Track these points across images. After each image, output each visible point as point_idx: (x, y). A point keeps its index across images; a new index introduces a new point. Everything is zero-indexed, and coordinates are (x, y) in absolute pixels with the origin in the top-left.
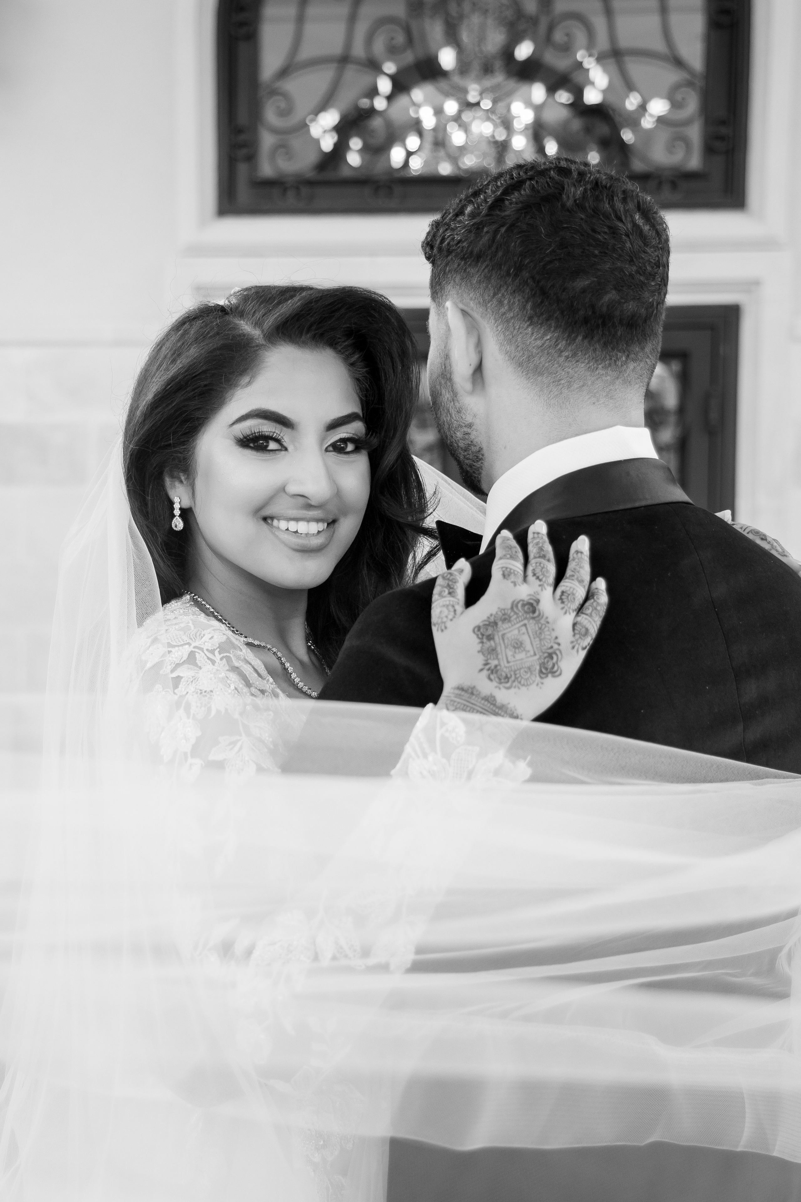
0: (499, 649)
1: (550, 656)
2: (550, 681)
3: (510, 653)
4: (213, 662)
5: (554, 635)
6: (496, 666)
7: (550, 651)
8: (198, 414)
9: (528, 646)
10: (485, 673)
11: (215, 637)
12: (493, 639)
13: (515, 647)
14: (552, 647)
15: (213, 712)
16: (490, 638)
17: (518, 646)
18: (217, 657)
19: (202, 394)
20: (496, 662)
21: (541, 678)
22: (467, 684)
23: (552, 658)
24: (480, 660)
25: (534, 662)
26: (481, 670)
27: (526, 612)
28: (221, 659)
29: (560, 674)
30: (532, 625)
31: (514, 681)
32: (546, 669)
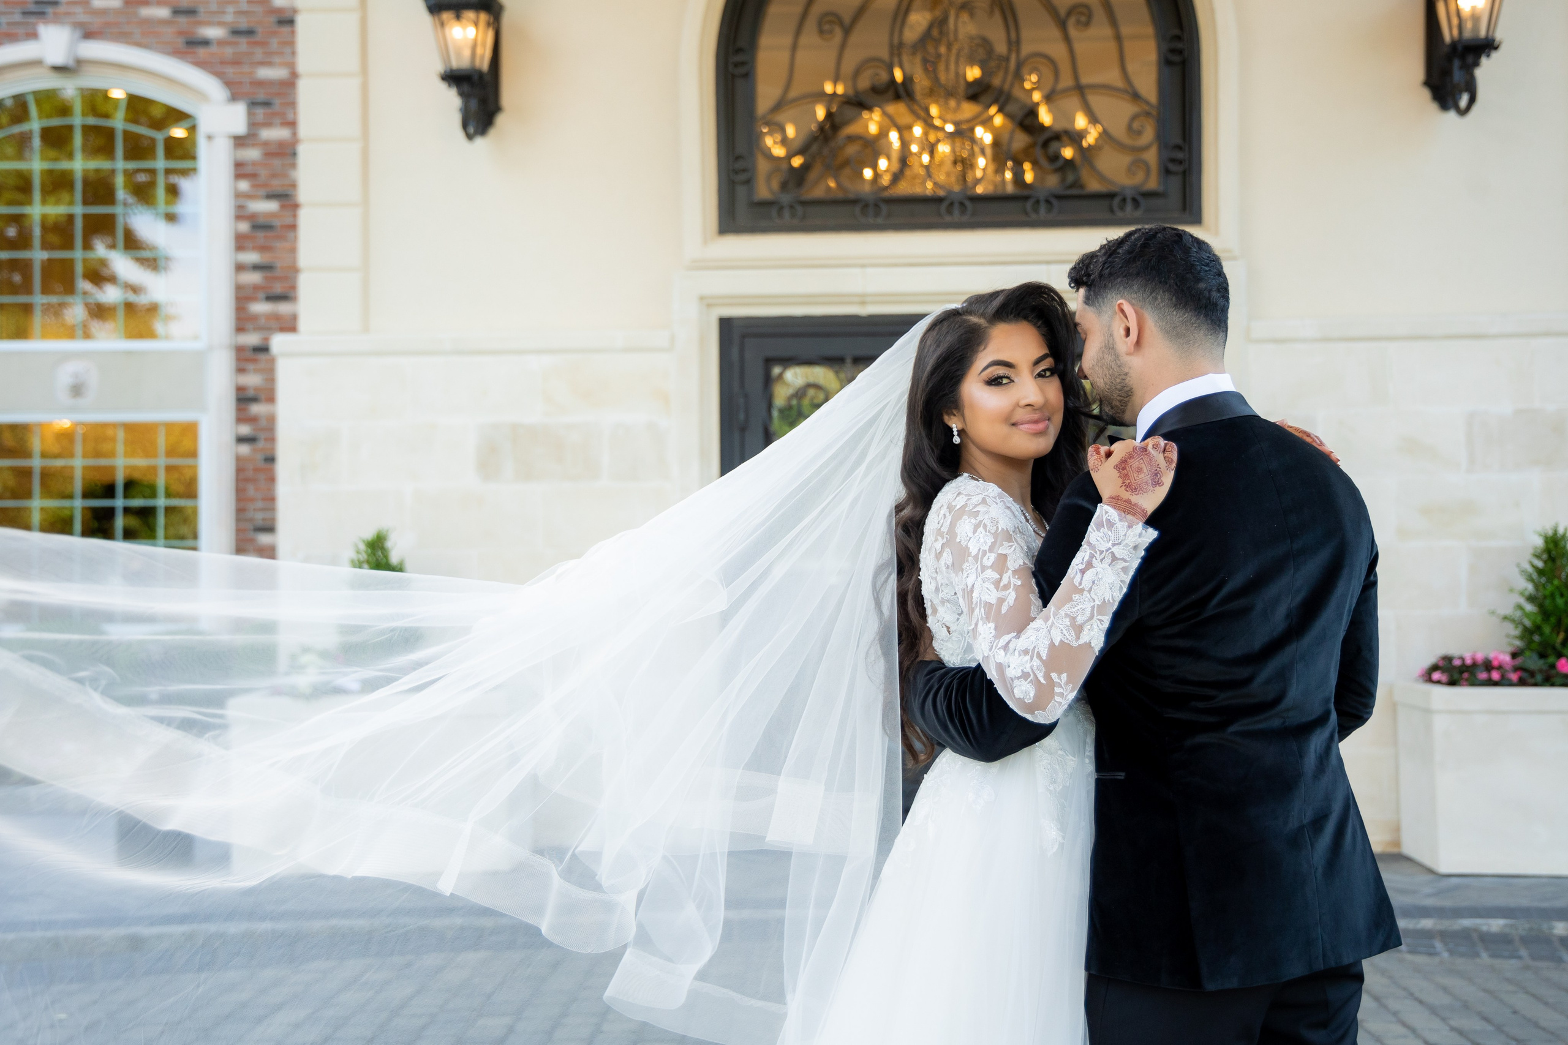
0: (1129, 474)
1: (1156, 475)
2: (1158, 488)
3: (1135, 475)
4: (997, 504)
5: (1157, 463)
6: (1129, 483)
7: (1156, 472)
8: (959, 373)
9: (1145, 471)
10: (1124, 487)
11: (995, 490)
12: (1126, 469)
13: (1138, 472)
14: (1156, 470)
15: (1000, 529)
16: (1124, 469)
17: (1140, 470)
18: (998, 501)
19: (959, 361)
20: (1129, 481)
21: (1153, 487)
22: (1114, 495)
23: (1157, 476)
24: (1120, 481)
25: (1148, 478)
26: (1121, 486)
27: (1142, 452)
28: (1000, 502)
29: (1163, 484)
30: (1146, 458)
31: (1139, 491)
32: (1155, 482)
